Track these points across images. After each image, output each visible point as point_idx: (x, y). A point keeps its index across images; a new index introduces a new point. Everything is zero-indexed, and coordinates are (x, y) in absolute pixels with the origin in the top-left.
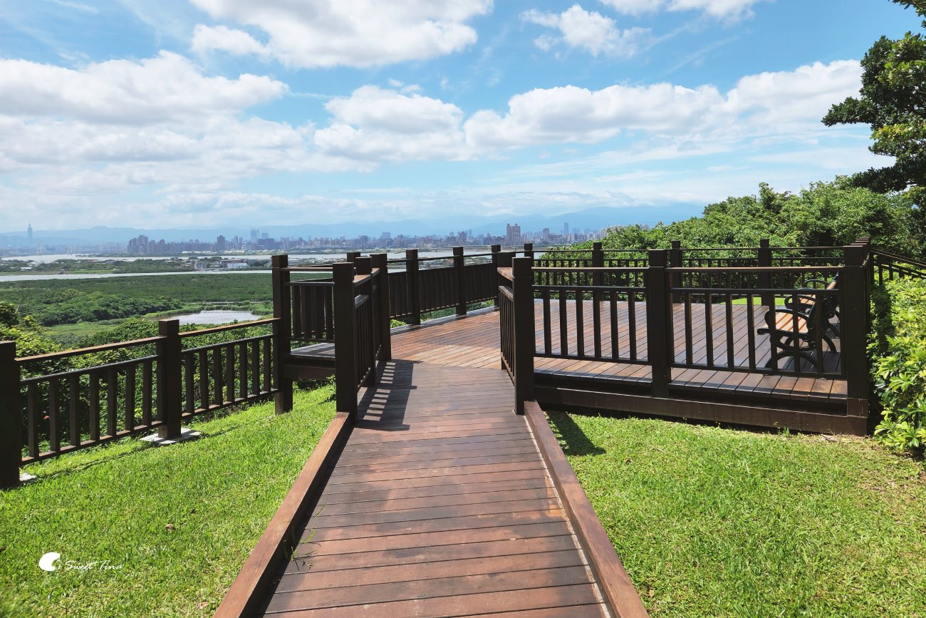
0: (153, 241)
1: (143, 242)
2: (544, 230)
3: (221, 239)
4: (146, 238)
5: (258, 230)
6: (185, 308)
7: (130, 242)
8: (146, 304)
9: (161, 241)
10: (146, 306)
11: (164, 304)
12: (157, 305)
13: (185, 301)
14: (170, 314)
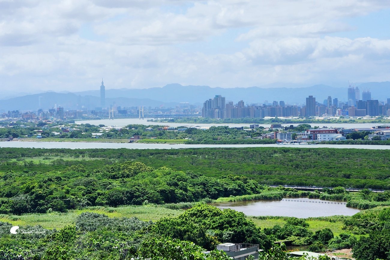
0: (231, 103)
1: (220, 102)
4: (223, 99)
5: (357, 88)
6: (265, 193)
7: (205, 104)
8: (217, 184)
9: (239, 102)
10: (218, 188)
11: (239, 186)
12: (231, 187)
13: (264, 183)
14: (245, 200)
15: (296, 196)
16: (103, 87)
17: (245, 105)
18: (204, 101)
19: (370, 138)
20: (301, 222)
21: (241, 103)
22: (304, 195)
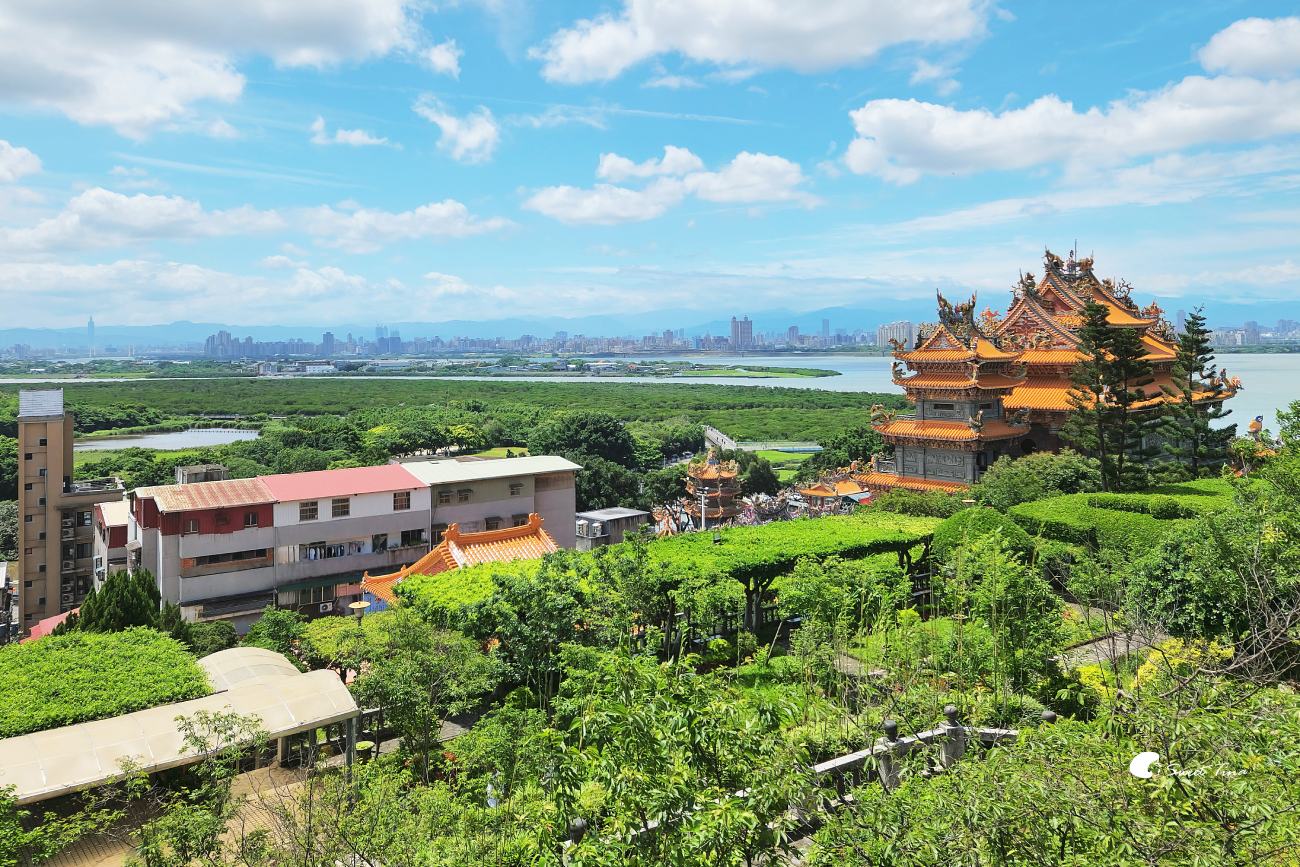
0: (237, 340)
1: (224, 339)
2: (790, 329)
3: (328, 337)
4: (229, 335)
6: (165, 424)
7: (208, 340)
8: (96, 414)
9: (247, 339)
10: (96, 418)
11: (129, 416)
12: (115, 417)
13: (171, 413)
14: (132, 432)
15: (207, 426)
16: (91, 323)
17: (254, 342)
18: (207, 337)
19: (364, 369)
20: (143, 452)
21: (249, 339)
22: (217, 426)
